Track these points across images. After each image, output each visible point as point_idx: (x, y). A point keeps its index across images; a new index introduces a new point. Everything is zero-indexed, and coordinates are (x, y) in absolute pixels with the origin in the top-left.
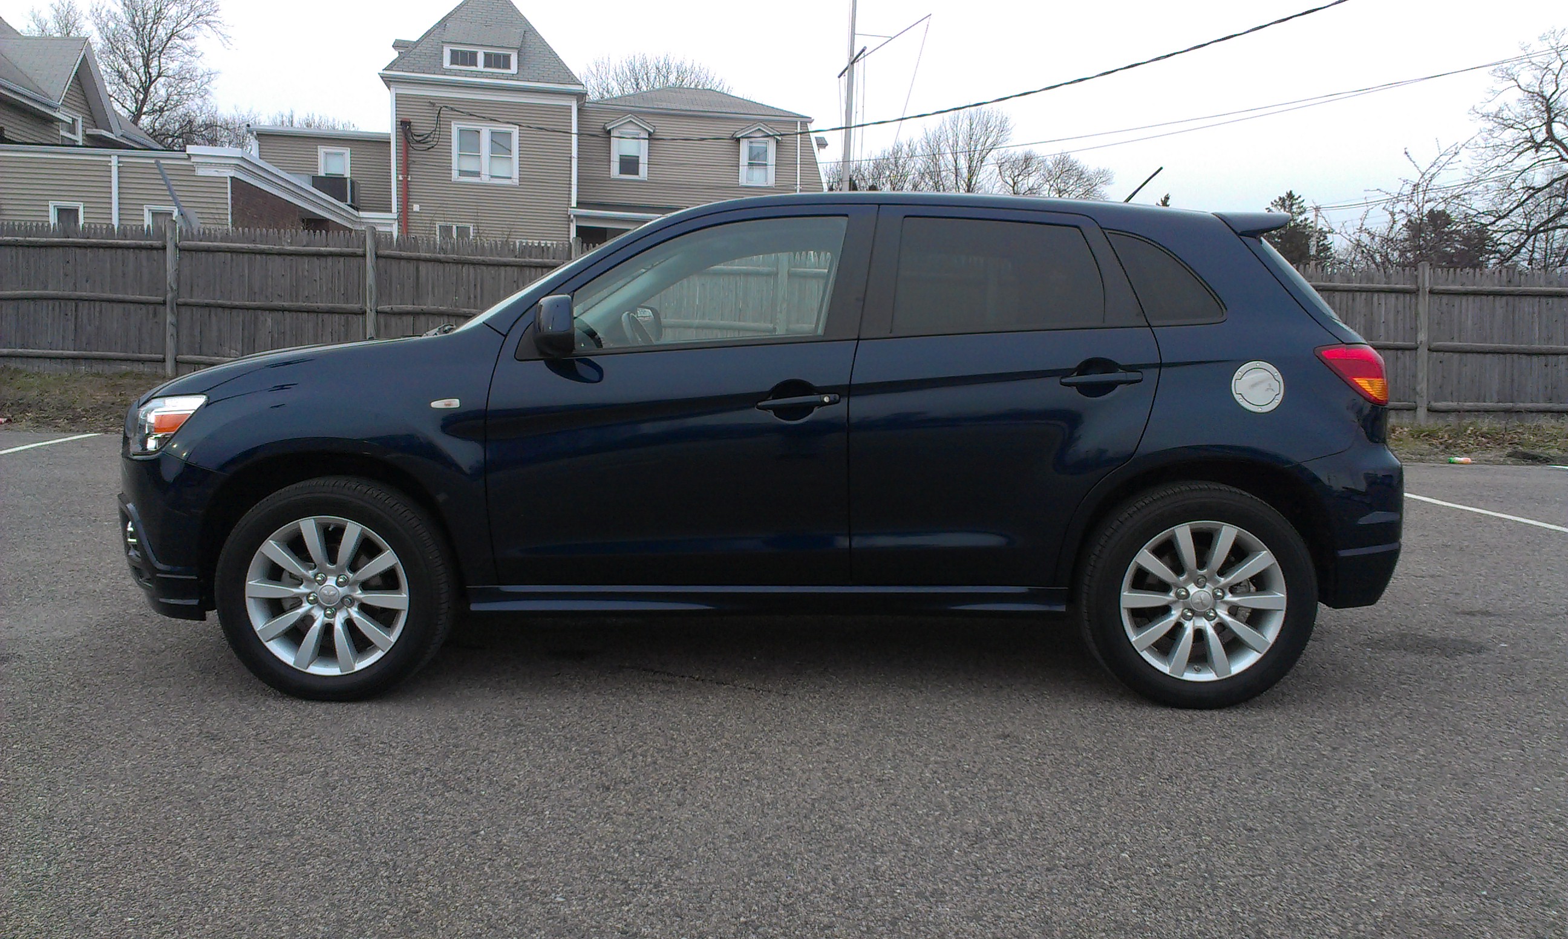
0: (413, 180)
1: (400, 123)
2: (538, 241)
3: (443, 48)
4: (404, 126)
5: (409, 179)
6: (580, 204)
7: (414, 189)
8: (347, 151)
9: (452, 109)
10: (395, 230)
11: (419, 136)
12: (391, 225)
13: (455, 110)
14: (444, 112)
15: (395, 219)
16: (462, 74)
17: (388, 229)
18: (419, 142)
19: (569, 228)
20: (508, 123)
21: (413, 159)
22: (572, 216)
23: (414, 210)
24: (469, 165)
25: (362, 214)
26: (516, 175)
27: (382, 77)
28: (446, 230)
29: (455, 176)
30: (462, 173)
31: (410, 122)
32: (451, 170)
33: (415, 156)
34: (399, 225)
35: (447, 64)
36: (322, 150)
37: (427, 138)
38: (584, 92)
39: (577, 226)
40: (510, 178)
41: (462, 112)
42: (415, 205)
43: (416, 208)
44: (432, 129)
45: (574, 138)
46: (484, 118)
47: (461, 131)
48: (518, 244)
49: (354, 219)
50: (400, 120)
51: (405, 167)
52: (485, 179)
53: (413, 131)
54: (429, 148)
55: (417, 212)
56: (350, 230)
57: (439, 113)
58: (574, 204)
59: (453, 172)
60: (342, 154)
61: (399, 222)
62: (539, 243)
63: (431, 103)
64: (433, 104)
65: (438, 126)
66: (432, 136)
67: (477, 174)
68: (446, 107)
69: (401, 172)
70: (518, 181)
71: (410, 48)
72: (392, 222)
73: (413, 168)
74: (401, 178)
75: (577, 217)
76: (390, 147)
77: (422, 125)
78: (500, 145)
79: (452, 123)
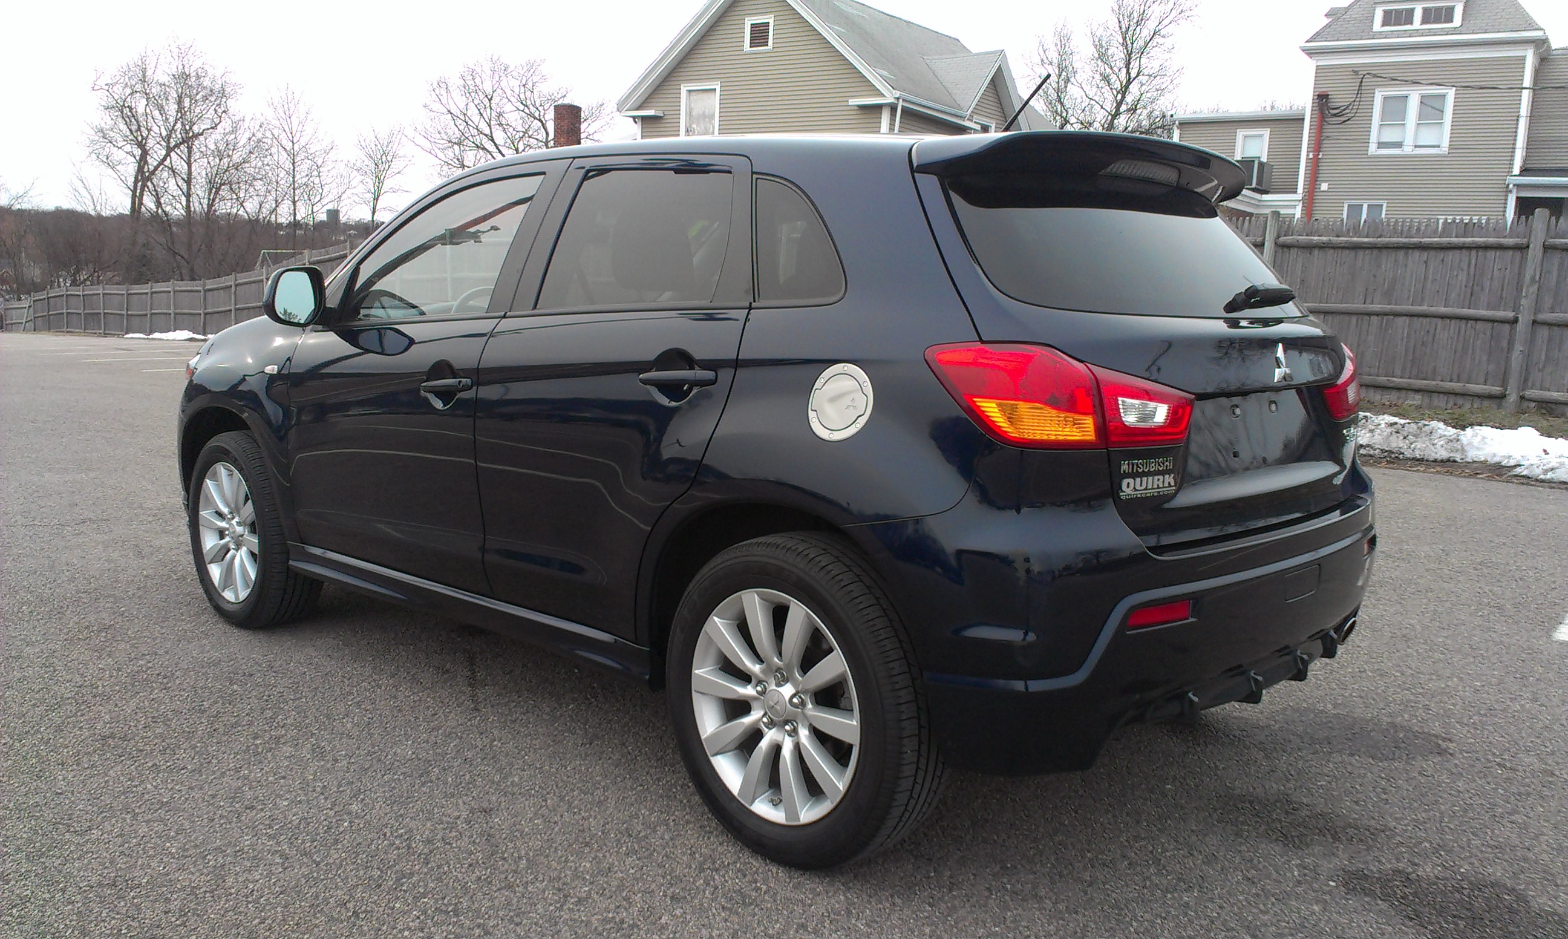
0: (1325, 157)
1: (1316, 97)
2: (1469, 217)
3: (1375, 10)
4: (1322, 100)
5: (1320, 157)
6: (1525, 171)
7: (1324, 167)
8: (1266, 133)
9: (1375, 76)
10: (1298, 212)
11: (1334, 109)
12: (1295, 207)
13: (1378, 77)
14: (1367, 80)
15: (1300, 201)
16: (1397, 35)
17: (1290, 211)
18: (1335, 115)
19: (1506, 200)
20: (1432, 84)
21: (1328, 134)
22: (1511, 186)
23: (1322, 189)
24: (1390, 136)
25: (1265, 197)
26: (1445, 143)
27: (1303, 51)
28: (1355, 209)
29: (1373, 149)
30: (1381, 145)
31: (1328, 95)
32: (1369, 143)
33: (1329, 130)
34: (1303, 207)
35: (1377, 26)
36: (1241, 133)
37: (1344, 110)
38: (1544, 38)
39: (1517, 198)
40: (1439, 147)
41: (1385, 78)
42: (1323, 184)
43: (1324, 186)
44: (1353, 100)
45: (1526, 95)
46: (1406, 81)
47: (1386, 98)
48: (1441, 221)
49: (1257, 203)
50: (1317, 93)
51: (1317, 145)
52: (1408, 149)
53: (1329, 104)
54: (1348, 120)
55: (1325, 191)
56: (1251, 215)
57: (1361, 82)
58: (1516, 170)
59: (1370, 145)
60: (1261, 136)
61: (1303, 204)
62: (1471, 219)
63: (1355, 72)
64: (1356, 73)
65: (1359, 96)
66: (1351, 107)
67: (1399, 145)
68: (1369, 74)
69: (1312, 149)
70: (1447, 149)
71: (1339, 15)
72: (1297, 203)
73: (1326, 144)
74: (1311, 156)
75: (1519, 186)
76: (1303, 124)
77: (1340, 98)
78: (1431, 108)
79: (1376, 92)
